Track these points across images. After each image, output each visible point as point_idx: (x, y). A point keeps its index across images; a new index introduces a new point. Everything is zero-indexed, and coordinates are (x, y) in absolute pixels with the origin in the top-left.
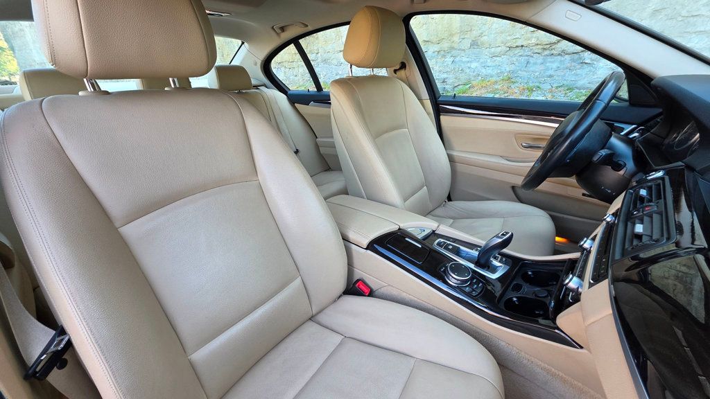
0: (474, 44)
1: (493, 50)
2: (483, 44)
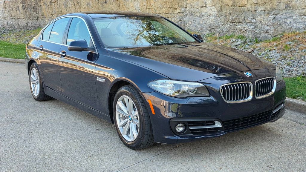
0: (287, 6)
1: (300, 10)
2: (293, 6)
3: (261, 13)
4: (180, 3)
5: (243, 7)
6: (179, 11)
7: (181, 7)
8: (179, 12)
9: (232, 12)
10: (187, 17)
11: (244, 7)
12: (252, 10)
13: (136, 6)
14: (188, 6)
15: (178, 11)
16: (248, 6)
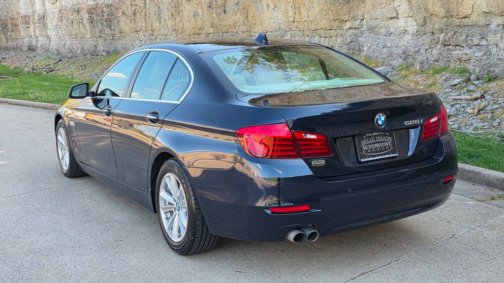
3: (497, 29)
4: (352, 12)
5: (464, 20)
6: (351, 26)
7: (354, 18)
8: (351, 28)
9: (444, 27)
10: (364, 35)
11: (467, 20)
12: (480, 24)
13: (276, 18)
14: (366, 17)
15: (348, 25)
16: (474, 18)
